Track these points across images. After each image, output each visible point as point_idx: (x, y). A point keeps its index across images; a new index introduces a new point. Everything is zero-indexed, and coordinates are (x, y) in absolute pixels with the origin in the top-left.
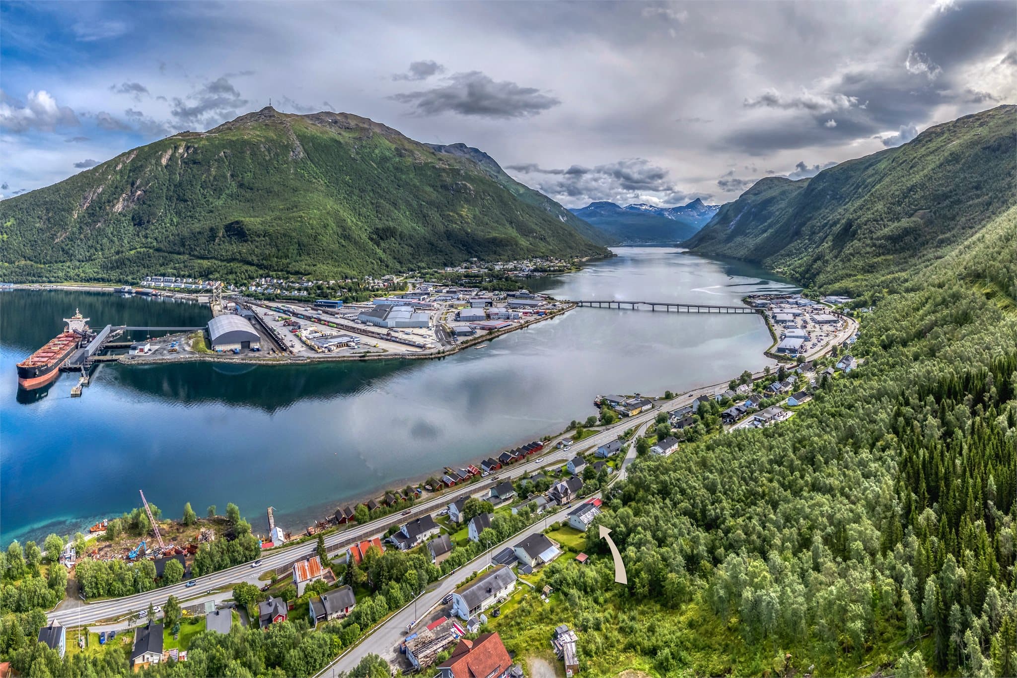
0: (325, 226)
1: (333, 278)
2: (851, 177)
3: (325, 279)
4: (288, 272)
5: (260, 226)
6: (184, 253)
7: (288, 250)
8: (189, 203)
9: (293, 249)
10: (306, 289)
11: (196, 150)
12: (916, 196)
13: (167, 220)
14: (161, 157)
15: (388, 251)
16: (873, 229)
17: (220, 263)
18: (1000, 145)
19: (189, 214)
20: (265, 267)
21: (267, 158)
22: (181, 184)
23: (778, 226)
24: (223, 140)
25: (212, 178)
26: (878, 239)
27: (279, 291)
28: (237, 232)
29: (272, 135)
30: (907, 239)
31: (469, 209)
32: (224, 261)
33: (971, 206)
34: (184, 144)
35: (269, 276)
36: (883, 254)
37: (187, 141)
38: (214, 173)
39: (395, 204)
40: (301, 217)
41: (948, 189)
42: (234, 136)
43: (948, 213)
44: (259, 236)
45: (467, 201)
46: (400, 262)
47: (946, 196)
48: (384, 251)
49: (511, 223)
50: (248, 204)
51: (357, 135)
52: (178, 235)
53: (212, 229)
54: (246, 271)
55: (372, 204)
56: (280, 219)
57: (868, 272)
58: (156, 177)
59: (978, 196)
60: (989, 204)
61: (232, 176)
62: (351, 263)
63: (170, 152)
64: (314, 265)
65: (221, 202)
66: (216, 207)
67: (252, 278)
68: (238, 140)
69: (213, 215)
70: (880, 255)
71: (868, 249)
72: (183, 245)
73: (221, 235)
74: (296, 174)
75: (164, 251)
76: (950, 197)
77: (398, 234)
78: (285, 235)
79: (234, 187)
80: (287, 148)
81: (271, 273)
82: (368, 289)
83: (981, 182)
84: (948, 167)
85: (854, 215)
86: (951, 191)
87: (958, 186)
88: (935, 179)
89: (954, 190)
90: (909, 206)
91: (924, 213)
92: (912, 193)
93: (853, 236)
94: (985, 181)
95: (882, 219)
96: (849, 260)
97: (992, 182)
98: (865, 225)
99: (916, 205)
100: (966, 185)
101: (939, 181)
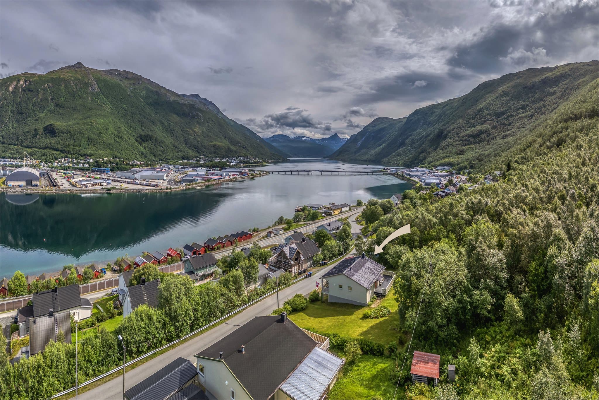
0: (107, 129)
1: (107, 157)
2: (435, 112)
3: (101, 156)
4: (79, 155)
5: (65, 127)
6: (17, 145)
7: (81, 141)
8: (24, 115)
9: (84, 142)
10: (88, 163)
11: (30, 82)
12: (484, 114)
13: (10, 125)
14: (9, 86)
15: (147, 148)
16: (459, 132)
17: (38, 150)
18: (534, 86)
19: (24, 121)
20: (65, 152)
21: (75, 90)
22: (20, 103)
23: (389, 141)
24: (48, 78)
25: (39, 100)
26: (463, 137)
27: (71, 165)
28: (50, 131)
29: (79, 76)
30: (483, 136)
31: (199, 128)
32: (41, 149)
33: (520, 117)
34: (24, 79)
35: (67, 157)
36: (468, 145)
37: (26, 77)
38: (41, 97)
39: (153, 122)
40: (91, 122)
41: (504, 109)
42: (55, 75)
43: (506, 122)
44: (63, 133)
45: (198, 123)
46: (155, 156)
47: (503, 113)
48: (145, 148)
49: (225, 137)
50: (60, 116)
51: (132, 82)
52: (15, 134)
53: (35, 130)
54: (53, 154)
55: (139, 121)
56: (78, 124)
57: (460, 154)
58: (5, 99)
59: (523, 113)
60: (532, 116)
61: (52, 99)
62: (121, 152)
63: (15, 83)
64: (96, 151)
65: (43, 115)
66: (40, 118)
67: (57, 159)
68: (57, 78)
69: (37, 122)
70: (466, 145)
71: (457, 142)
72: (18, 140)
73: (40, 133)
74: (92, 100)
75: (6, 144)
76: (506, 113)
77: (154, 139)
78: (80, 133)
79: (52, 105)
80: (88, 84)
81: (68, 155)
82: (129, 164)
83: (524, 105)
84: (502, 98)
85: (444, 127)
86: (506, 110)
87: (510, 108)
88: (495, 105)
89: (508, 110)
90: (480, 120)
91: (491, 122)
92: (481, 113)
93: (445, 137)
94: (527, 105)
95: (463, 127)
96: (446, 149)
97: (531, 105)
98: (453, 131)
99: (485, 119)
100: (515, 107)
101: (497, 106)
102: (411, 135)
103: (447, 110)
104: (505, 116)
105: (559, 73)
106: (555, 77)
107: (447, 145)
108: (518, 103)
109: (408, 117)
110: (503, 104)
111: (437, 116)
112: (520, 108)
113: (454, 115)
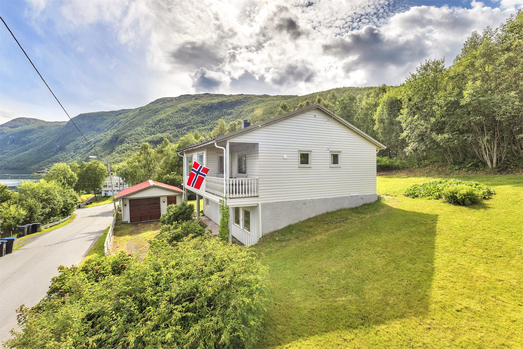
12: (164, 124)
16: (138, 138)
18: (212, 106)
23: (40, 146)
43: (186, 132)
76: (186, 125)
83: (203, 120)
84: (181, 113)
85: (119, 133)
86: (186, 123)
87: (190, 121)
88: (175, 117)
89: (188, 123)
90: (160, 128)
91: (171, 132)
92: (161, 123)
93: (122, 142)
94: (206, 120)
95: (142, 134)
96: (124, 152)
97: (210, 121)
98: (130, 136)
99: (165, 128)
100: (194, 121)
101: (177, 118)
102: (74, 140)
103: (121, 118)
104: (186, 128)
105: (234, 100)
106: (231, 102)
107: (124, 149)
108: (197, 118)
109: (68, 122)
110: (183, 117)
111: (108, 123)
112: (199, 122)
113: (131, 123)
